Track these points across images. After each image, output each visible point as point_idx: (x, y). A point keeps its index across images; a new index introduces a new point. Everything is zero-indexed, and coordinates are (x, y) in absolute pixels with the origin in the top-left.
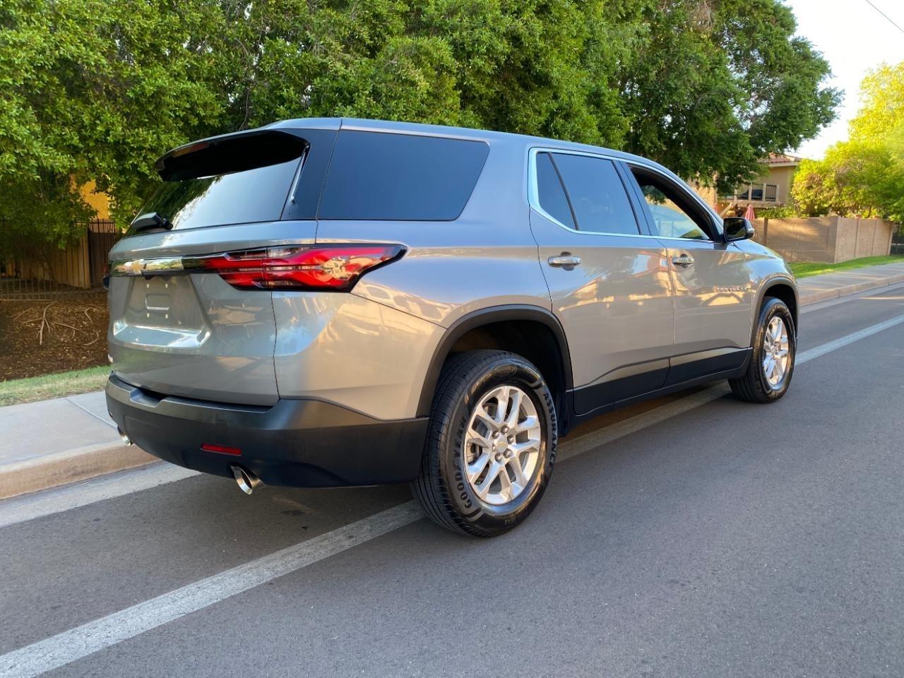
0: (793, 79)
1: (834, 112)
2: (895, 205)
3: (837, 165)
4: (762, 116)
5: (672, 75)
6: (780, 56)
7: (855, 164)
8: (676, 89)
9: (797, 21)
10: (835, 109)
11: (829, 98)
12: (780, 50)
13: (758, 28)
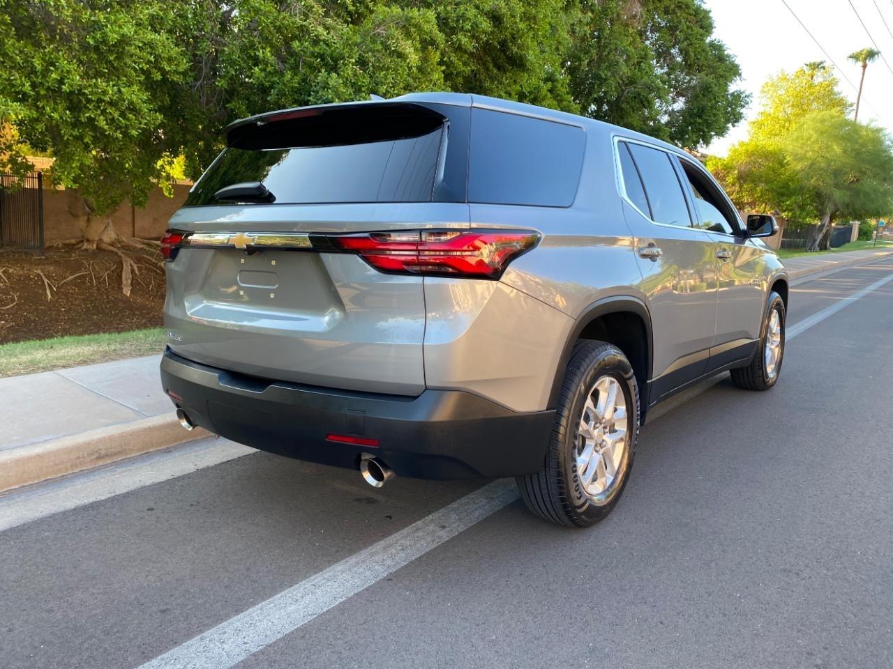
0: (710, 79)
1: (742, 114)
2: (788, 203)
3: (739, 163)
4: (678, 112)
5: (604, 66)
6: (699, 56)
7: (755, 164)
8: (606, 80)
9: (715, 24)
10: (743, 110)
11: (738, 100)
12: (699, 50)
13: (681, 27)
